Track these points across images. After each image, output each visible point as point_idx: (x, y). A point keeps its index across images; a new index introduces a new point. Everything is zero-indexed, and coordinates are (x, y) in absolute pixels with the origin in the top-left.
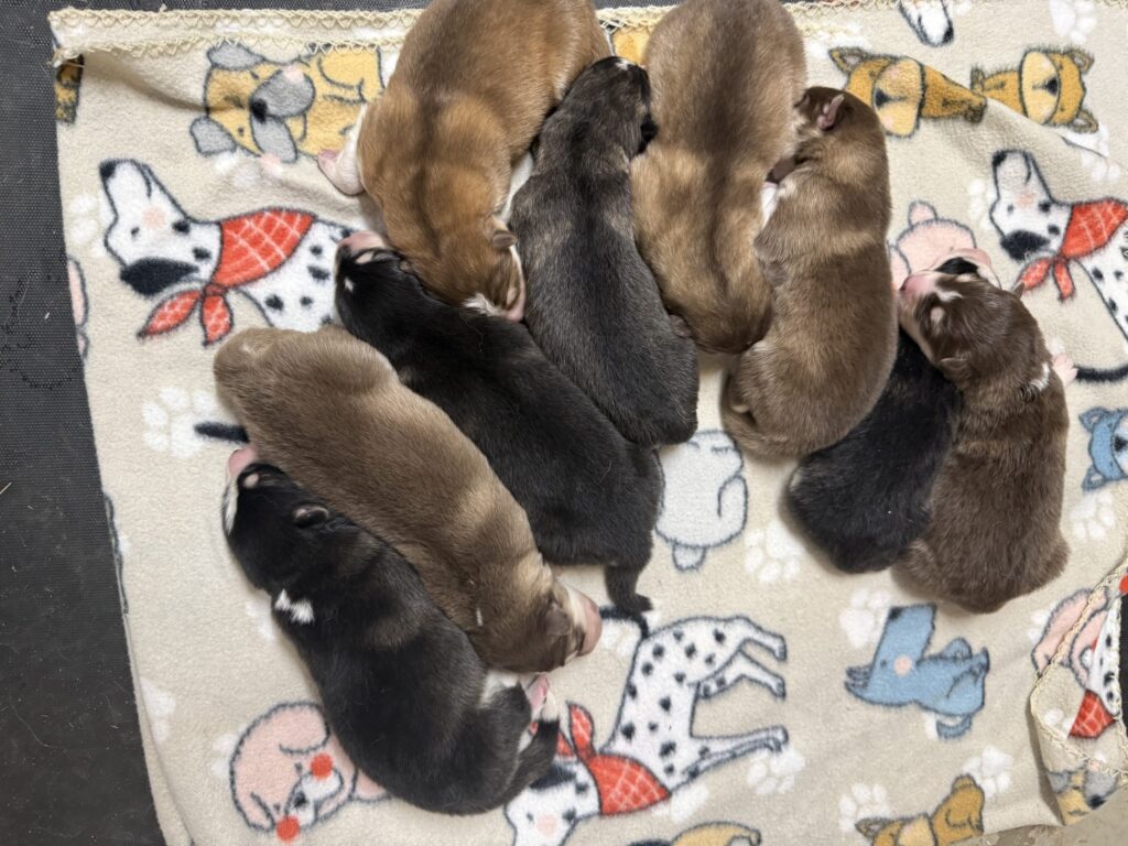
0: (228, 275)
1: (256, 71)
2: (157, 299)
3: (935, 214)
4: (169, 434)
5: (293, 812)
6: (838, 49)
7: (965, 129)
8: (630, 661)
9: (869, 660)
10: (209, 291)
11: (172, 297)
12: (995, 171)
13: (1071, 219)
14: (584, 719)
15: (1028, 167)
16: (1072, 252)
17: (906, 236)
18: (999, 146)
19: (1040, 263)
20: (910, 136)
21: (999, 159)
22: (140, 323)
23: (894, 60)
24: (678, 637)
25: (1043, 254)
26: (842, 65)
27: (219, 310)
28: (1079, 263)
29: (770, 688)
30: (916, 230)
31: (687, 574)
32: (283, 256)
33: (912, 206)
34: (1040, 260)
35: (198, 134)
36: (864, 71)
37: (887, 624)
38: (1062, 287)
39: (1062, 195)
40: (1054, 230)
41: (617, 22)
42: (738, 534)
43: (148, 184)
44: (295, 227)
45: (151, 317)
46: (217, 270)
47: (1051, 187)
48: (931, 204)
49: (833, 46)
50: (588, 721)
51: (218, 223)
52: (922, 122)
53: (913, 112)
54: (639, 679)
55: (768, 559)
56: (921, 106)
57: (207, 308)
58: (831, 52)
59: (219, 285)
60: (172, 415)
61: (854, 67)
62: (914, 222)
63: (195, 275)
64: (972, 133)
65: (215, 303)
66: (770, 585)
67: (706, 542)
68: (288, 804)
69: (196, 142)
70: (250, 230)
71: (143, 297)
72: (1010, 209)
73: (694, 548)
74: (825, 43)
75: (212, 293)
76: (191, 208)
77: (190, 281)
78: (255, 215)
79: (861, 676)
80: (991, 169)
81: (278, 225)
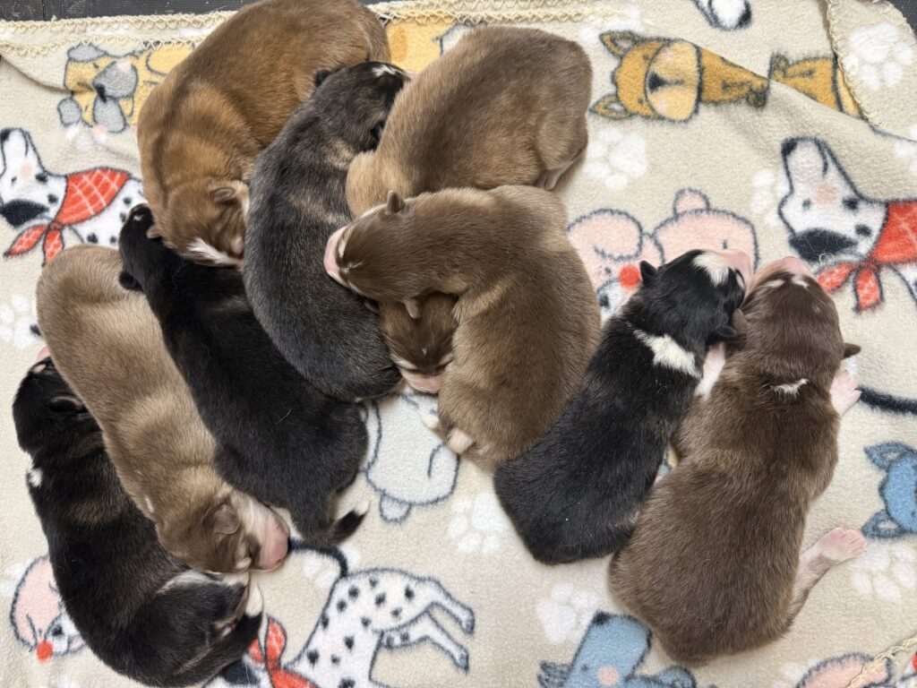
0: (67, 215)
1: (97, 63)
2: (20, 229)
3: (708, 204)
4: (14, 329)
5: (50, 639)
6: (610, 33)
7: (750, 115)
8: (327, 593)
9: (569, 660)
10: (52, 227)
11: (29, 229)
12: (785, 160)
13: (886, 219)
14: (280, 634)
15: (824, 158)
16: (885, 257)
17: (669, 225)
18: (789, 134)
19: (839, 268)
20: (686, 121)
21: (788, 148)
22: (6, 246)
23: (668, 42)
24: (373, 583)
25: (846, 257)
26: (613, 48)
27: (56, 241)
28: (895, 270)
29: (452, 657)
30: (680, 219)
31: (390, 526)
32: (104, 204)
33: (680, 193)
34: (839, 264)
35: (62, 110)
36: (638, 54)
37: (590, 627)
38: (861, 296)
39: (871, 191)
40: (863, 231)
41: (388, 14)
42: (445, 498)
43: (27, 146)
44: (115, 182)
45: (14, 242)
46: (59, 212)
47: (856, 180)
48: (703, 192)
49: (605, 30)
50: (282, 637)
51: (66, 177)
52: (702, 108)
53: (693, 95)
54: (332, 612)
55: (470, 528)
56: (700, 90)
57: (49, 239)
58: (601, 37)
59: (59, 223)
60: (17, 315)
61: (626, 51)
62: (679, 211)
63: (46, 214)
64: (757, 118)
65: (55, 235)
66: (467, 556)
67: (412, 499)
68: (48, 631)
69: (61, 116)
70: (85, 183)
71: (12, 227)
72: (807, 204)
73: (401, 502)
74: (596, 27)
75: (54, 229)
76: (48, 165)
77: (42, 218)
78: (90, 172)
79: (558, 674)
80: (780, 159)
81: (104, 180)
